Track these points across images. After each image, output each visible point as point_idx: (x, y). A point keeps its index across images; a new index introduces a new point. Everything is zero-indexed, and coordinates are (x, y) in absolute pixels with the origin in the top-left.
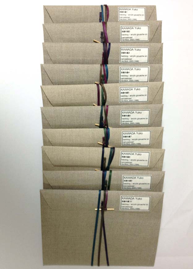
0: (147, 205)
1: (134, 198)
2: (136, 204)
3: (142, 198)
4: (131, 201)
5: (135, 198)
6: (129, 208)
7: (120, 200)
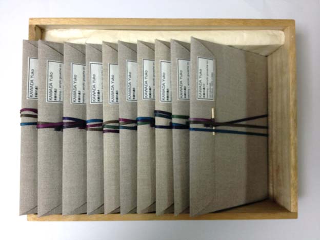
0: (207, 63)
1: (200, 81)
2: (207, 78)
3: (199, 69)
4: (204, 85)
5: (199, 79)
6: (212, 87)
7: (203, 101)
